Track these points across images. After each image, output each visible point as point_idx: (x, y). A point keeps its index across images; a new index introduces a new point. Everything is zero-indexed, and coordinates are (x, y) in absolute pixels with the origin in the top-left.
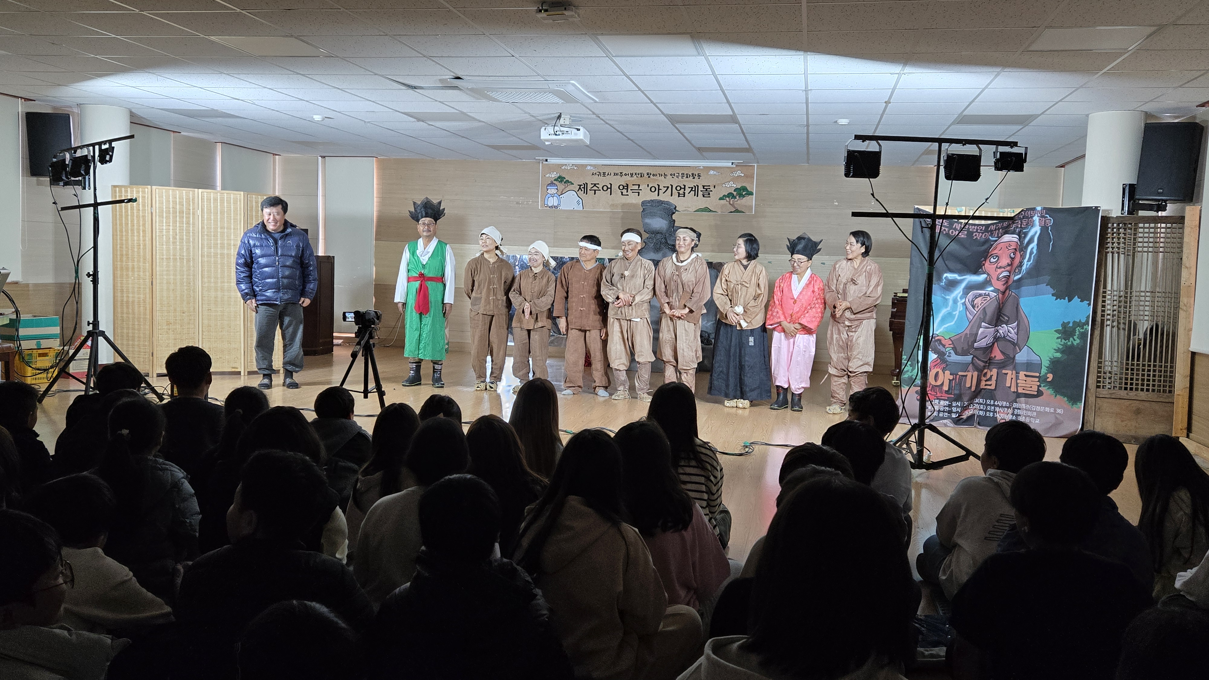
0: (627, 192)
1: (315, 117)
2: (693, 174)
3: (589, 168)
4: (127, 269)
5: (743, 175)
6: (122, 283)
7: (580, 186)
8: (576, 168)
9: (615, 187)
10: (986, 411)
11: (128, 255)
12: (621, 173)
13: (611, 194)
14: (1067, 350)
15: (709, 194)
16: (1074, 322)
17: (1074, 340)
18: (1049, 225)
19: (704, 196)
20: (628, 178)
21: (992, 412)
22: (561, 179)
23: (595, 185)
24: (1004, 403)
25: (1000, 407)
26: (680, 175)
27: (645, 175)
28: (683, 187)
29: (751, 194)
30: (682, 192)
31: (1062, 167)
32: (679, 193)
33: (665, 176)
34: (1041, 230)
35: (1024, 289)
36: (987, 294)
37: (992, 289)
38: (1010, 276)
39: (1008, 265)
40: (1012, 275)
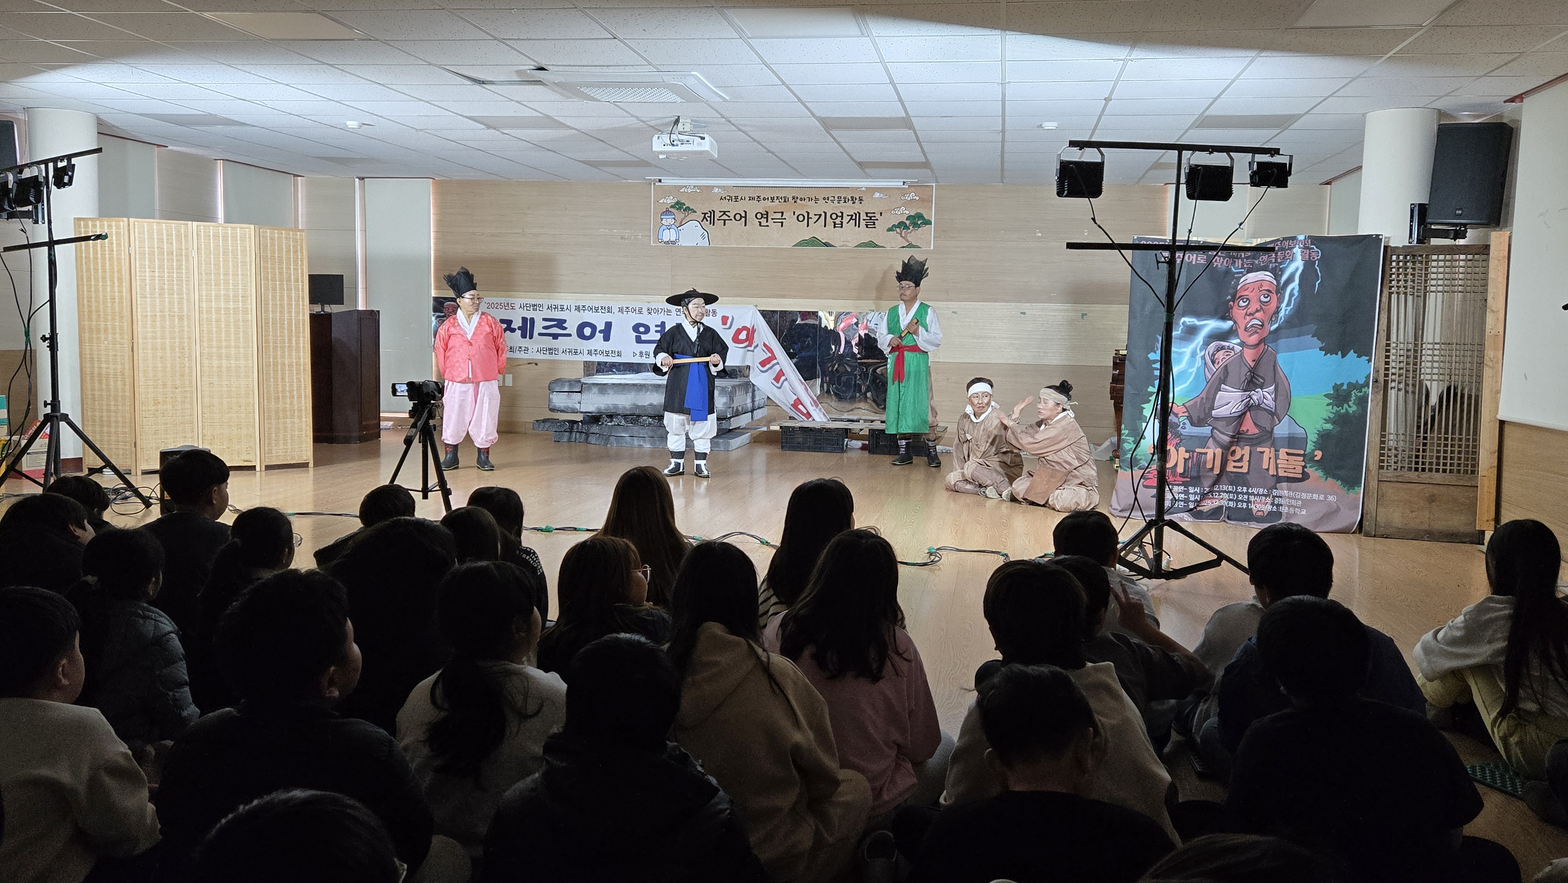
0: (767, 222)
1: (348, 123)
2: (852, 197)
3: (716, 190)
4: (98, 331)
5: (917, 198)
6: (91, 350)
7: (705, 214)
8: (698, 191)
9: (751, 216)
10: (1237, 501)
11: (99, 311)
12: (758, 197)
13: (745, 225)
14: (1340, 420)
15: (874, 224)
16: (1349, 384)
17: (1350, 407)
18: (1316, 258)
19: (867, 227)
20: (768, 203)
21: (1245, 502)
22: (679, 205)
23: (725, 213)
24: (1261, 491)
25: (1255, 495)
26: (836, 198)
27: (790, 199)
28: (840, 214)
29: (929, 223)
30: (838, 221)
31: (1328, 183)
32: (835, 223)
33: (817, 199)
34: (1305, 265)
35: (1282, 342)
36: (1231, 347)
37: (1238, 341)
38: (1262, 326)
39: (1257, 311)
40: (1266, 324)
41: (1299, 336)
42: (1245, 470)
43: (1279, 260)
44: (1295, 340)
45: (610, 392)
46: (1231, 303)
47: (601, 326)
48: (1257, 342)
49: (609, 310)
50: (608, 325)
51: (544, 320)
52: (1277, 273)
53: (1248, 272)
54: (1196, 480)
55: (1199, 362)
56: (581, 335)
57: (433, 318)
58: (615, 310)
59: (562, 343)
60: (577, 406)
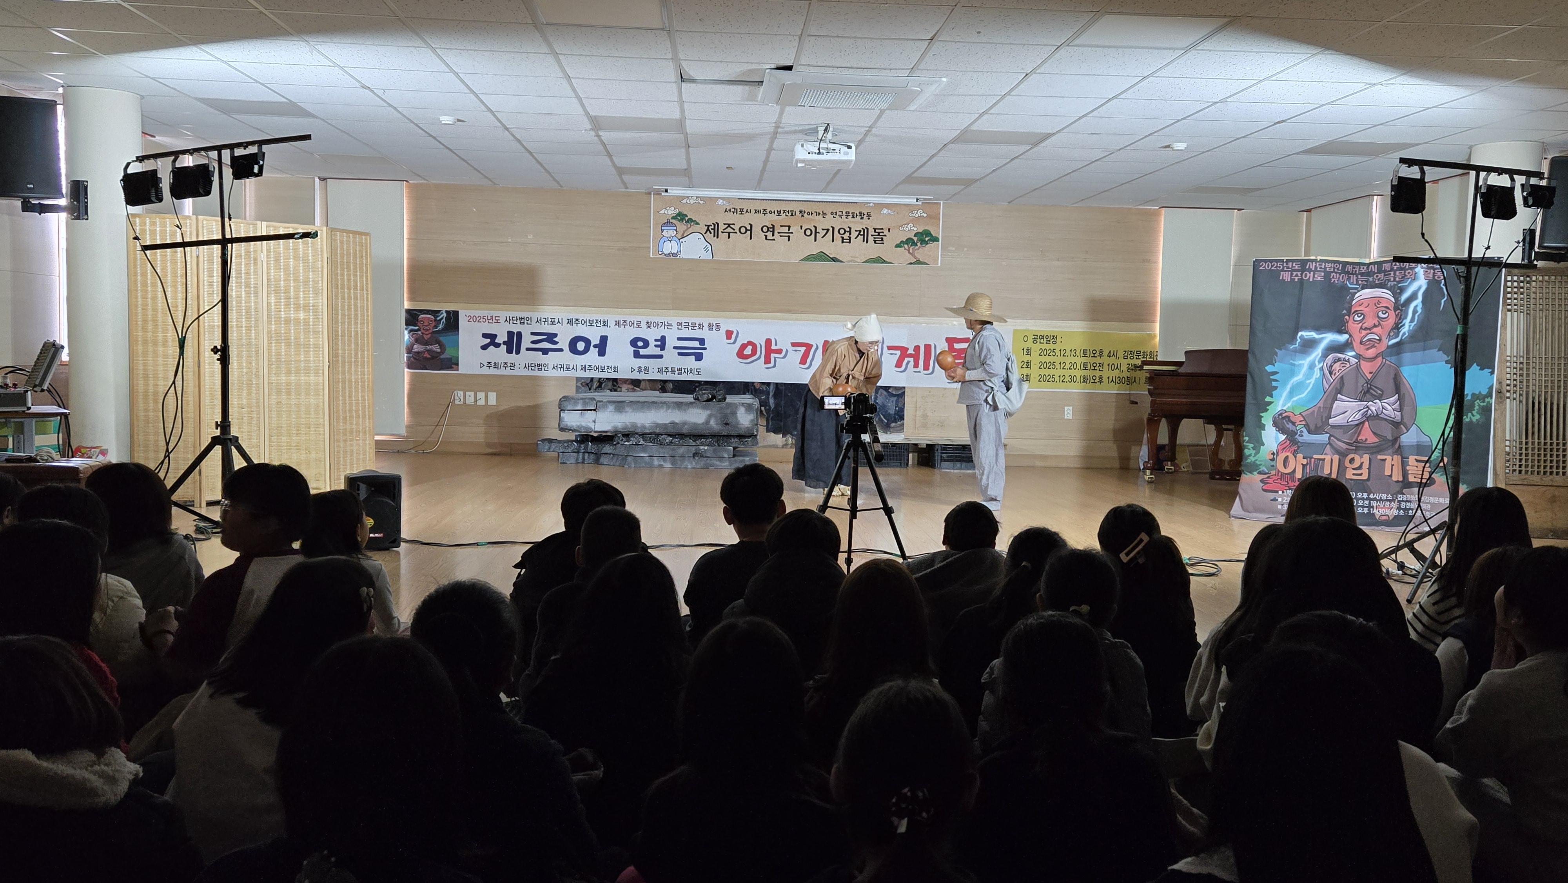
0: (773, 235)
2: (860, 213)
3: (720, 202)
5: (925, 215)
7: (708, 226)
8: (701, 202)
9: (756, 229)
12: (765, 210)
13: (751, 239)
15: (882, 240)
16: (1473, 394)
17: (1473, 416)
18: (1441, 279)
19: (875, 243)
20: (774, 217)
21: (1367, 507)
23: (729, 225)
24: (1384, 496)
25: (1377, 501)
26: (844, 213)
27: (798, 213)
28: (848, 230)
29: (936, 239)
30: (846, 236)
32: (843, 238)
33: (824, 214)
34: (1428, 284)
35: (1407, 356)
36: (1347, 359)
37: (1353, 353)
38: (1380, 340)
39: (1375, 326)
40: (1384, 338)
41: (1424, 350)
42: (1365, 476)
43: (1397, 279)
44: (1419, 354)
45: (627, 409)
46: (1347, 317)
47: (596, 341)
48: (1374, 355)
49: (605, 324)
50: (604, 339)
51: (533, 334)
52: (1397, 291)
53: (1363, 288)
55: (1317, 373)
56: (573, 349)
57: (406, 332)
58: (611, 323)
59: (552, 359)
60: (592, 425)
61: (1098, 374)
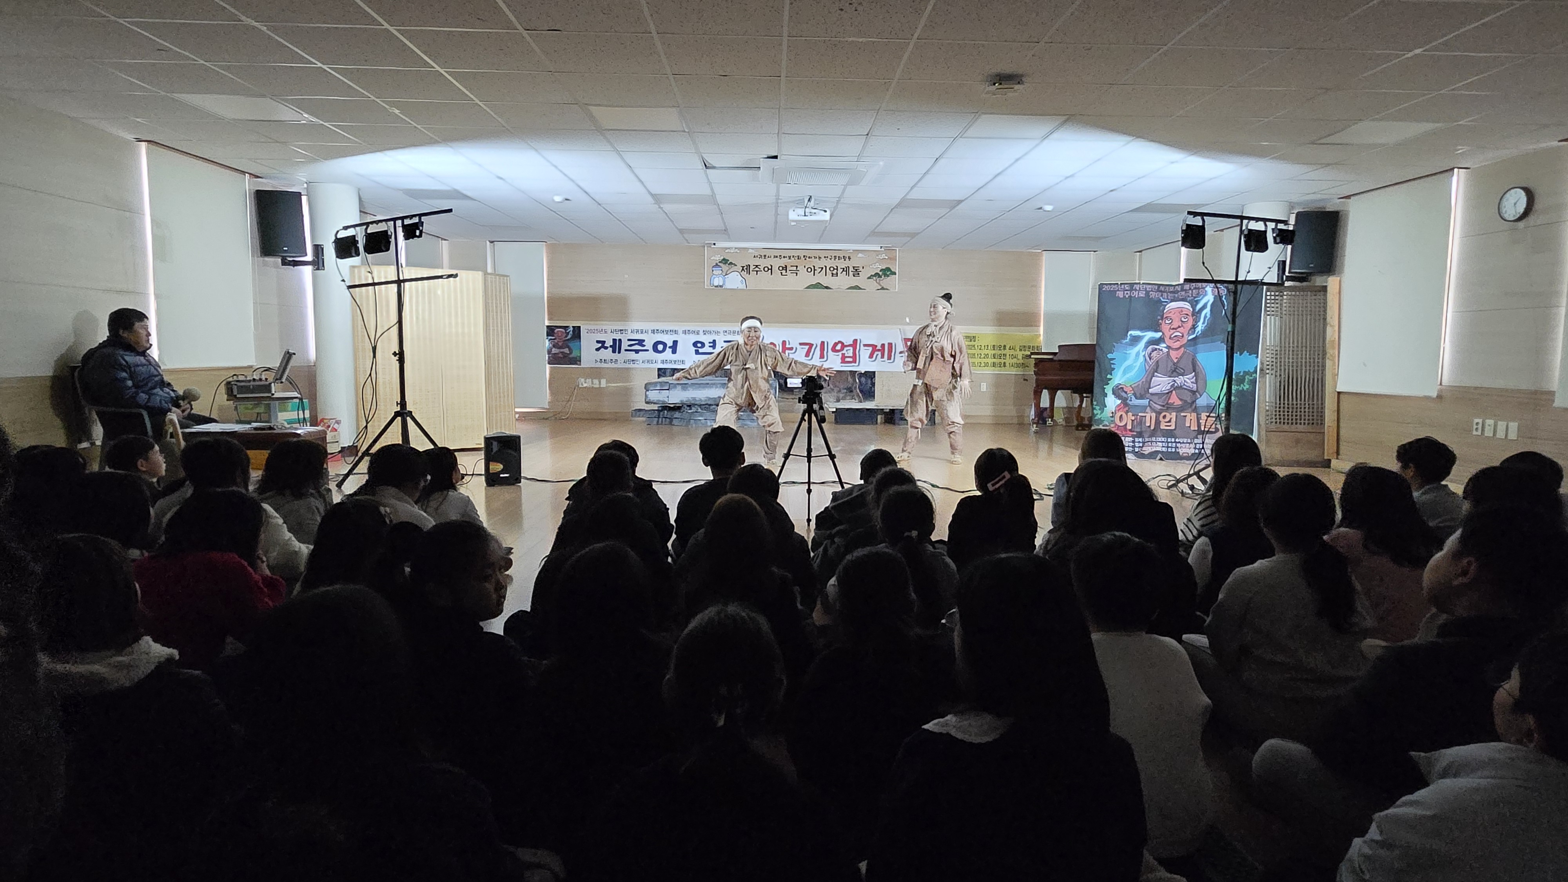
0: (786, 272)
1: (556, 198)
2: (844, 257)
3: (751, 251)
5: (887, 257)
7: (743, 267)
8: (738, 251)
9: (775, 268)
10: (1168, 447)
12: (780, 256)
13: (771, 275)
14: (1239, 394)
15: (859, 274)
16: (1244, 372)
17: (1244, 386)
18: (1223, 294)
19: (854, 276)
20: (787, 260)
22: (725, 261)
23: (757, 266)
24: (1185, 440)
25: (1181, 443)
26: (833, 257)
27: (802, 257)
28: (836, 268)
29: (895, 274)
30: (835, 272)
32: (832, 274)
33: (820, 258)
34: (1214, 298)
35: (1200, 347)
36: (1161, 349)
37: (1165, 345)
39: (1179, 327)
40: (1185, 335)
41: (1210, 342)
42: (1172, 427)
43: (1194, 296)
44: (1207, 345)
45: (689, 389)
46: (1160, 321)
47: (670, 344)
48: (1178, 346)
49: (676, 332)
50: (675, 343)
51: (629, 340)
52: (1194, 303)
53: (1171, 302)
54: (1140, 435)
55: (1141, 359)
56: (656, 350)
57: (547, 341)
58: (680, 332)
59: (642, 356)
60: (666, 400)
61: (1002, 361)
